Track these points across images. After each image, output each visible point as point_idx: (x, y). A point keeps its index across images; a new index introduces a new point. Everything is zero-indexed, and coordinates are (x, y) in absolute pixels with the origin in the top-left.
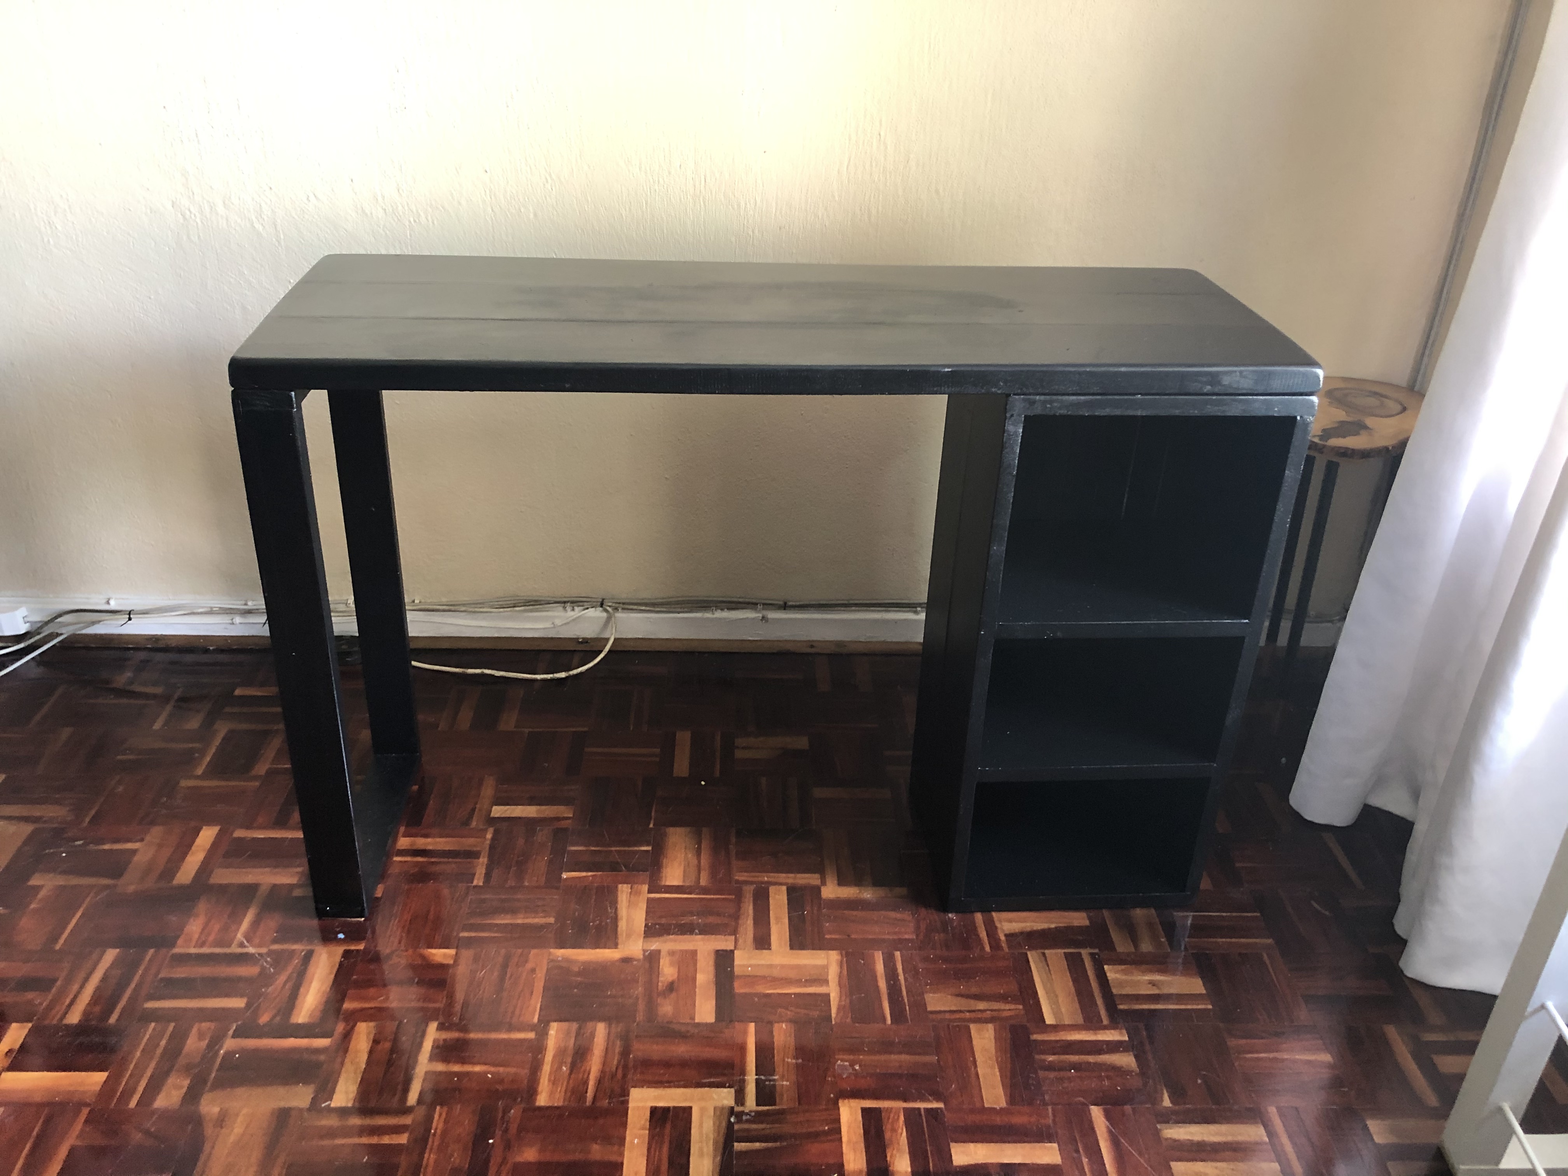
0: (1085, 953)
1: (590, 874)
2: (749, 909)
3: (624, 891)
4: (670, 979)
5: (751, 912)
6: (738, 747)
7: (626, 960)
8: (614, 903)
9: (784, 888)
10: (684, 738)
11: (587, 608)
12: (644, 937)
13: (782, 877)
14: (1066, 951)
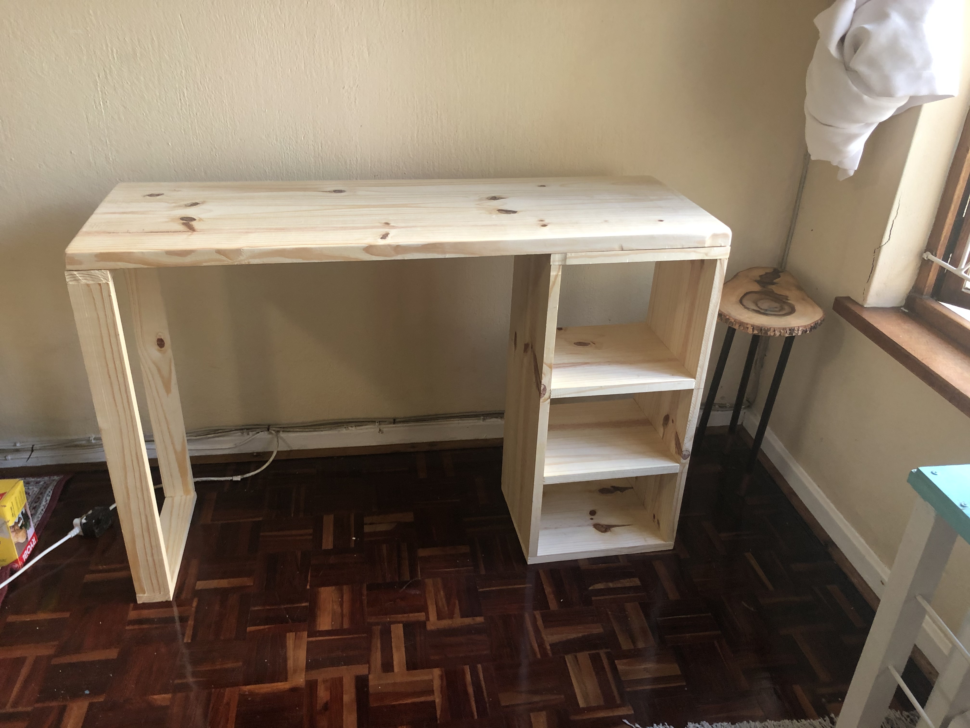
0: (602, 653)
1: (266, 627)
2: (377, 643)
3: (290, 638)
4: (325, 700)
5: (379, 645)
6: (366, 524)
7: (294, 690)
8: (284, 646)
9: (401, 625)
10: (329, 521)
11: (258, 433)
12: (306, 671)
13: (400, 617)
14: (590, 652)
